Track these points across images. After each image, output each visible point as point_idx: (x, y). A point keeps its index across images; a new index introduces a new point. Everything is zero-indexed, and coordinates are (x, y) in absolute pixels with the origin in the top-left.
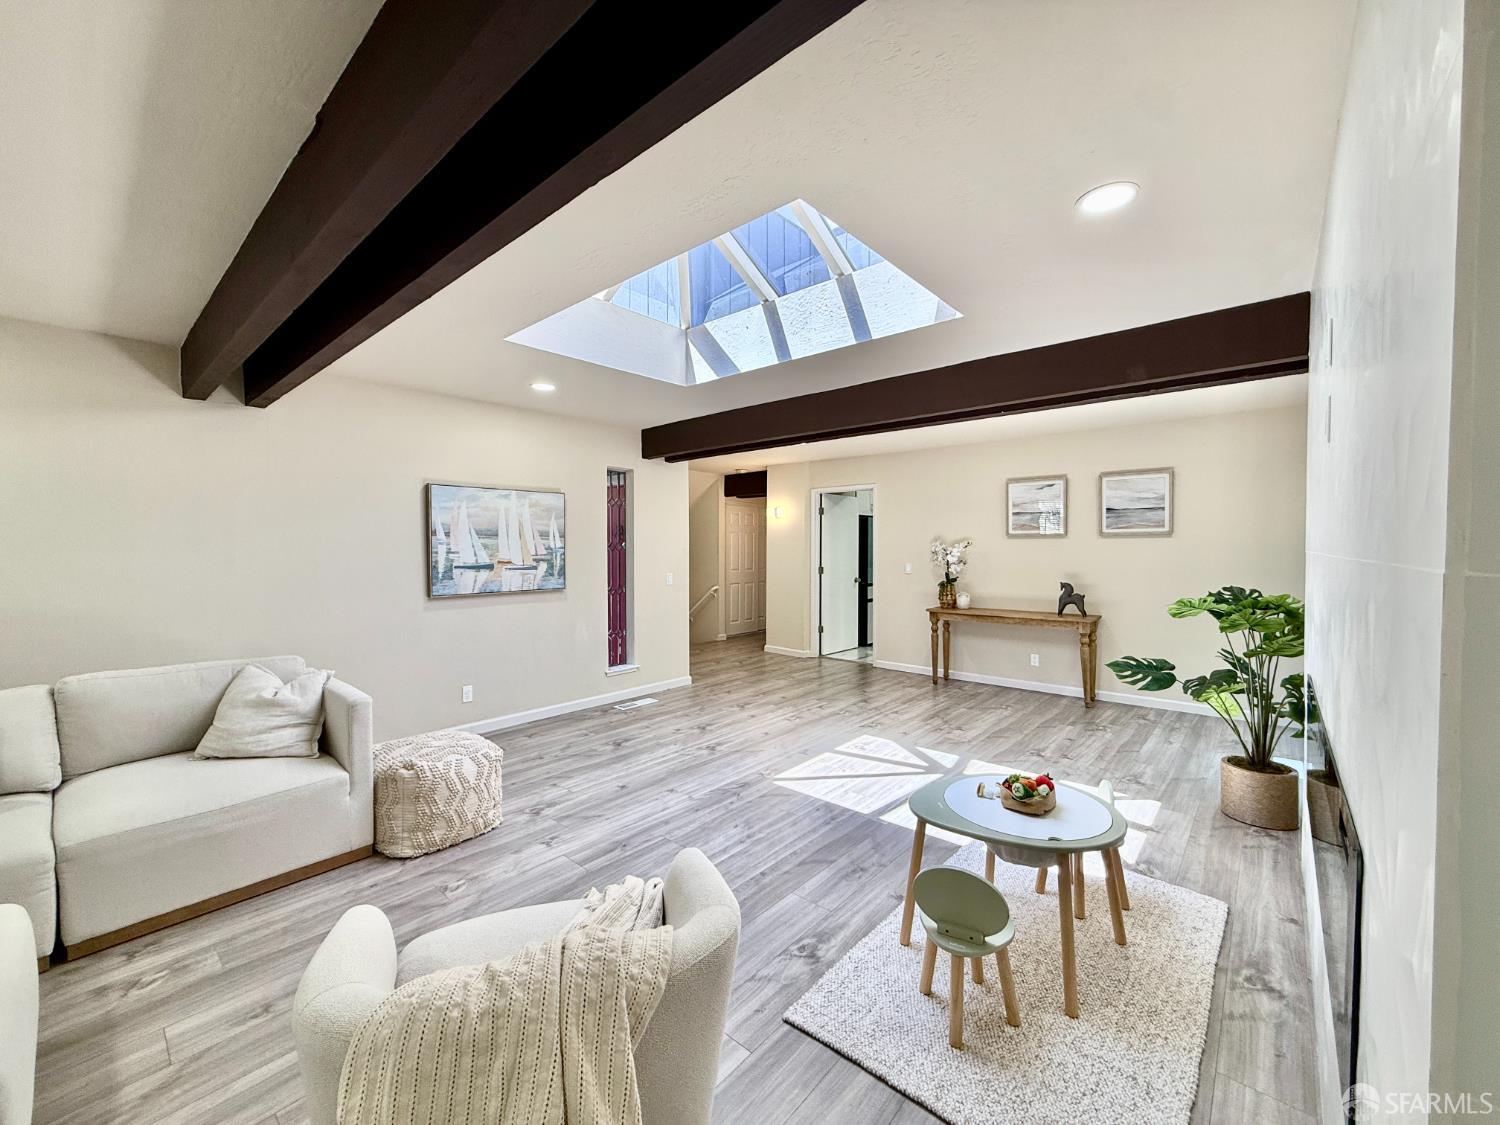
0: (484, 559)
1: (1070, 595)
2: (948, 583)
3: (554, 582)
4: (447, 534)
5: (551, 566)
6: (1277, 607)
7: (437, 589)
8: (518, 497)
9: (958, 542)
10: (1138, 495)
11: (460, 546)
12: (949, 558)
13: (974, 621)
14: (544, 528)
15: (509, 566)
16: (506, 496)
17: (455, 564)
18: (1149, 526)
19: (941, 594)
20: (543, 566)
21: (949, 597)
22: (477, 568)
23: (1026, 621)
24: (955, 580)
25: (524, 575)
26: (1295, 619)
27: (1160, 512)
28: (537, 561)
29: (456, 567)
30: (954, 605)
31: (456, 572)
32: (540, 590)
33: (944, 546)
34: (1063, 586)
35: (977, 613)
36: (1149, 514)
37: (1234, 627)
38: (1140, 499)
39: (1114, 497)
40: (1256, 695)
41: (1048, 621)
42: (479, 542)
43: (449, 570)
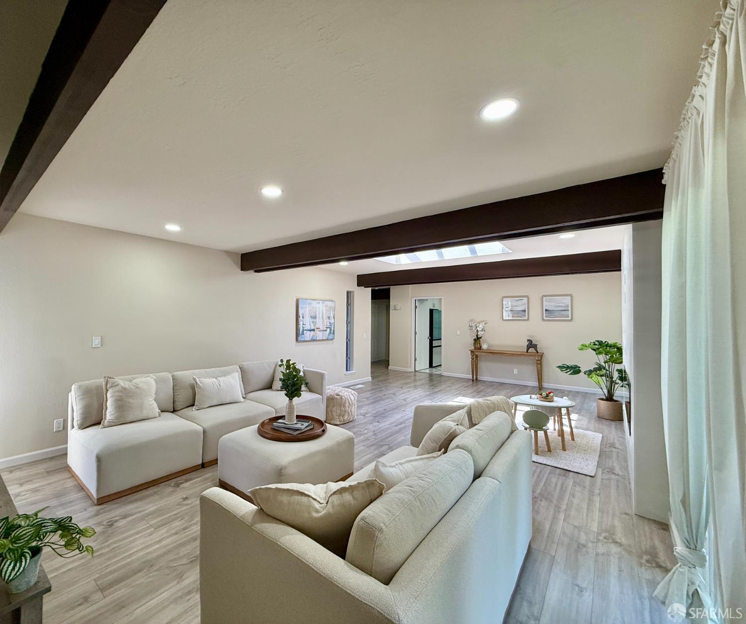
0: (313, 328)
1: (531, 345)
2: (477, 339)
3: (331, 337)
4: (303, 317)
5: (331, 330)
6: (614, 346)
7: (300, 338)
8: (322, 303)
9: (482, 322)
10: (558, 305)
11: (306, 322)
12: (478, 328)
13: (491, 355)
14: (329, 315)
15: (319, 330)
16: (319, 303)
17: (305, 329)
18: (562, 317)
19: (475, 344)
20: (328, 330)
21: (478, 345)
22: (310, 330)
23: (512, 355)
24: (481, 338)
25: (323, 333)
26: (620, 350)
27: (567, 311)
28: (327, 328)
29: (305, 330)
30: (480, 348)
31: (305, 332)
32: (327, 339)
33: (476, 324)
34: (528, 340)
35: (492, 351)
36: (563, 312)
37: (600, 353)
38: (559, 306)
39: (548, 305)
40: (608, 377)
41: (523, 355)
42: (311, 320)
43: (303, 331)
